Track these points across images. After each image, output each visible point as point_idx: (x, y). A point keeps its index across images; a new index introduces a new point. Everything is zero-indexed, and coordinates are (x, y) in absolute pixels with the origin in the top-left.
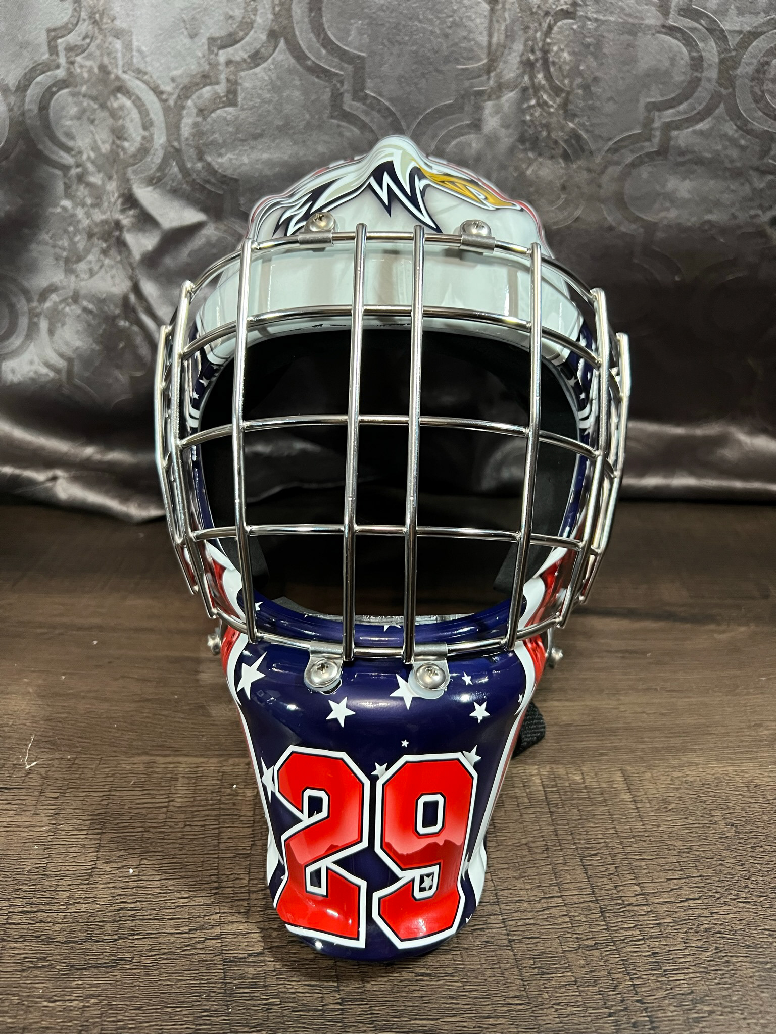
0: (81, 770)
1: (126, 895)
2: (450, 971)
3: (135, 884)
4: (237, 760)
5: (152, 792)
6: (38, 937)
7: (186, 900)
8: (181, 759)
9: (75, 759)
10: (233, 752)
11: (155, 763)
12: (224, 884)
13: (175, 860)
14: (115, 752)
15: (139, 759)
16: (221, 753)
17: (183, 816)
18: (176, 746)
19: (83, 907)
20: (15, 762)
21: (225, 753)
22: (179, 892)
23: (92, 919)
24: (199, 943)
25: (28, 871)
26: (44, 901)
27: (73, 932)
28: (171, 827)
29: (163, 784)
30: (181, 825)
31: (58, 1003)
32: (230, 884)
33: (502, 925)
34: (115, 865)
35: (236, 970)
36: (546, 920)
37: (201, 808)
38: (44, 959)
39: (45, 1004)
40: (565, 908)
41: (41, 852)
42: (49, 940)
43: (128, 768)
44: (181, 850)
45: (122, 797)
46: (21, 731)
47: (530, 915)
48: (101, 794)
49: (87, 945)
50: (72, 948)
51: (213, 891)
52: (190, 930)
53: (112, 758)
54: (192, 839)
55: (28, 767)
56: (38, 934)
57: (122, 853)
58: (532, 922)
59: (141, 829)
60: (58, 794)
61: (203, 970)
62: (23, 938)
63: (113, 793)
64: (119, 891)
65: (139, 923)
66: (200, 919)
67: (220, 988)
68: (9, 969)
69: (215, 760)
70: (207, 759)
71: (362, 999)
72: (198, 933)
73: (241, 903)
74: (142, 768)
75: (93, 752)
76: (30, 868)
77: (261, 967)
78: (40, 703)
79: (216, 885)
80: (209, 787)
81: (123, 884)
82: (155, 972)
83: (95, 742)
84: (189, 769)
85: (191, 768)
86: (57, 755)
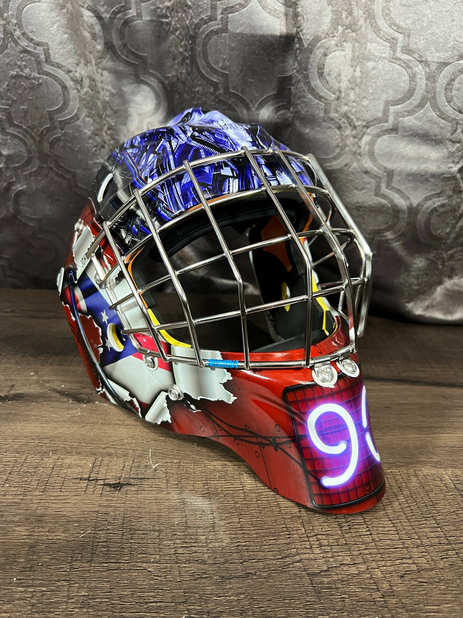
0: (185, 469)
1: (238, 538)
2: (437, 580)
3: (241, 532)
5: (231, 481)
6: (197, 561)
7: (274, 541)
9: (180, 463)
12: (292, 532)
13: (259, 519)
14: (201, 459)
15: (217, 463)
17: (254, 495)
19: (217, 544)
20: (145, 464)
22: (268, 536)
23: (224, 551)
24: (290, 564)
25: (177, 524)
26: (192, 541)
27: (215, 558)
28: (249, 501)
29: (235, 477)
30: (254, 500)
31: (222, 598)
32: (295, 532)
34: (225, 521)
35: (316, 579)
38: (205, 573)
39: (215, 598)
41: (180, 514)
42: (204, 562)
44: (260, 513)
45: (215, 484)
46: (142, 446)
48: (202, 482)
49: (227, 565)
50: (218, 567)
51: (287, 536)
52: (282, 557)
53: (201, 462)
54: (264, 508)
56: (196, 559)
57: (227, 515)
59: (233, 502)
60: (177, 482)
61: (298, 579)
62: (188, 561)
63: (209, 482)
64: (234, 536)
65: (251, 553)
66: (285, 552)
67: (312, 589)
68: (187, 579)
71: (394, 595)
72: (287, 559)
73: (305, 543)
74: (220, 468)
75: (189, 459)
76: (177, 523)
77: (330, 578)
79: (287, 533)
81: (234, 532)
82: (272, 580)
86: (168, 460)
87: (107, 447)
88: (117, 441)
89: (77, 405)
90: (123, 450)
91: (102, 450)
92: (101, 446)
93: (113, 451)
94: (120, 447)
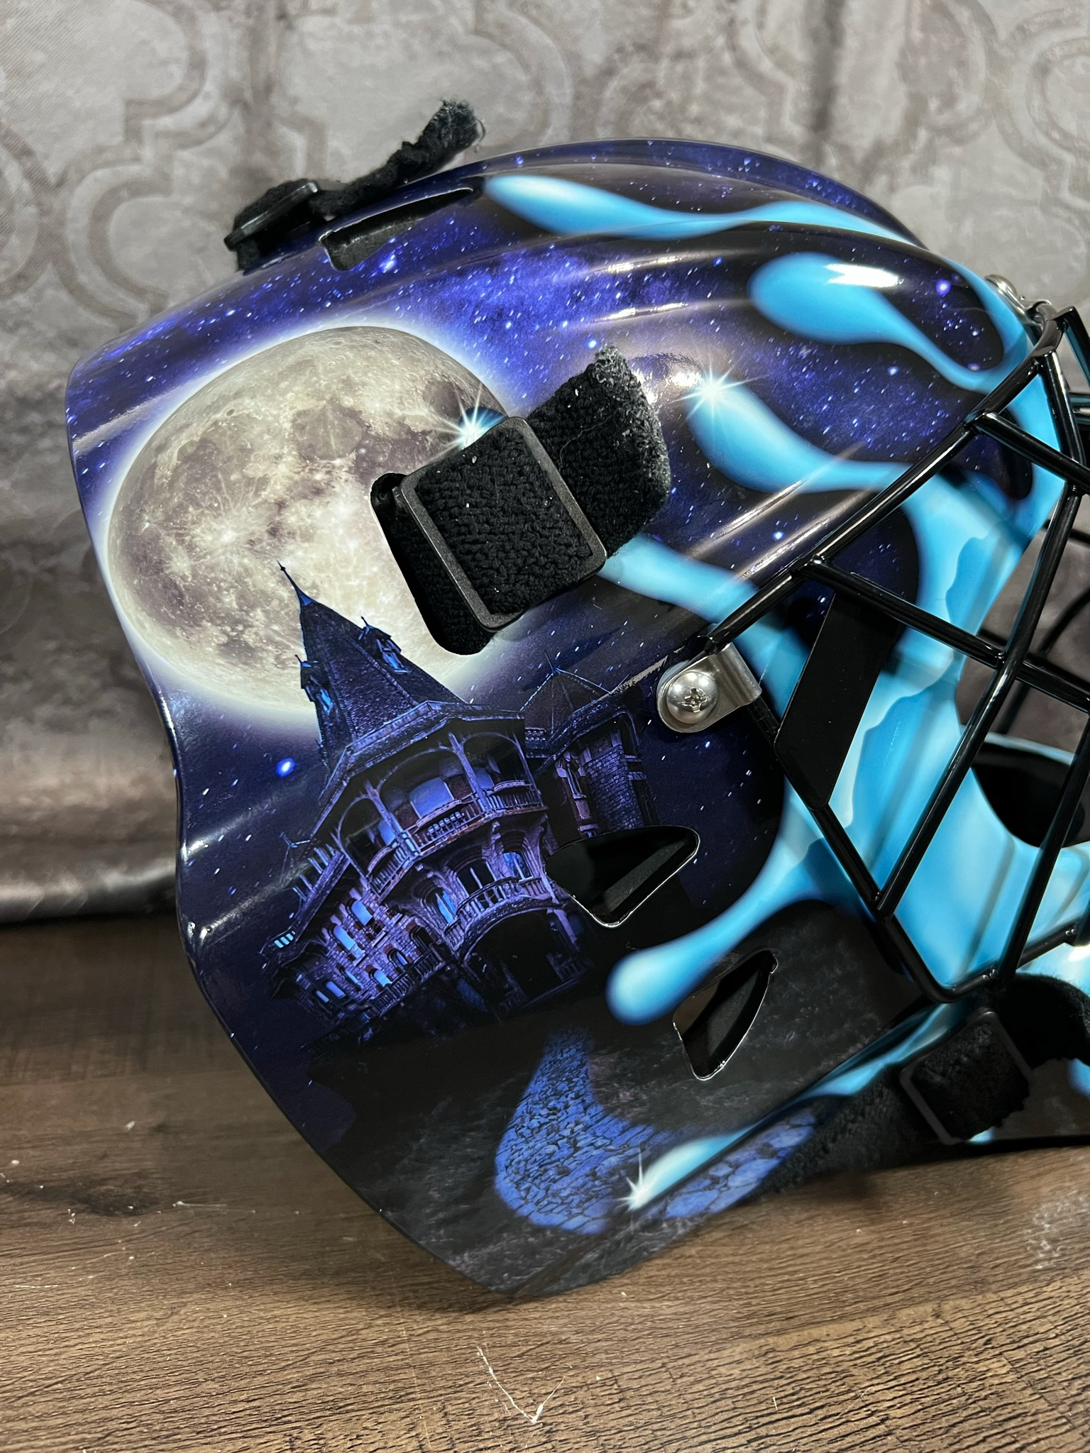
0: (650, 1399)
4: (910, 1311)
5: (831, 1411)
8: (816, 1332)
10: (889, 1300)
11: (773, 1350)
14: (677, 1346)
15: (738, 1349)
16: (870, 1304)
18: (779, 1309)
20: (496, 1416)
21: (877, 1303)
29: (834, 1388)
37: (954, 1419)
43: (736, 1372)
45: (787, 1434)
46: (443, 1345)
53: (687, 1361)
55: (534, 1420)
63: (763, 1431)
69: (872, 1322)
70: (857, 1324)
74: (763, 1367)
75: (636, 1357)
78: (427, 1279)
80: (924, 1375)
83: (621, 1334)
84: (848, 1351)
85: (848, 1345)
87: (313, 1378)
88: (334, 1341)
89: (108, 1227)
90: (381, 1377)
91: (297, 1396)
92: (281, 1377)
93: (338, 1388)
94: (362, 1365)
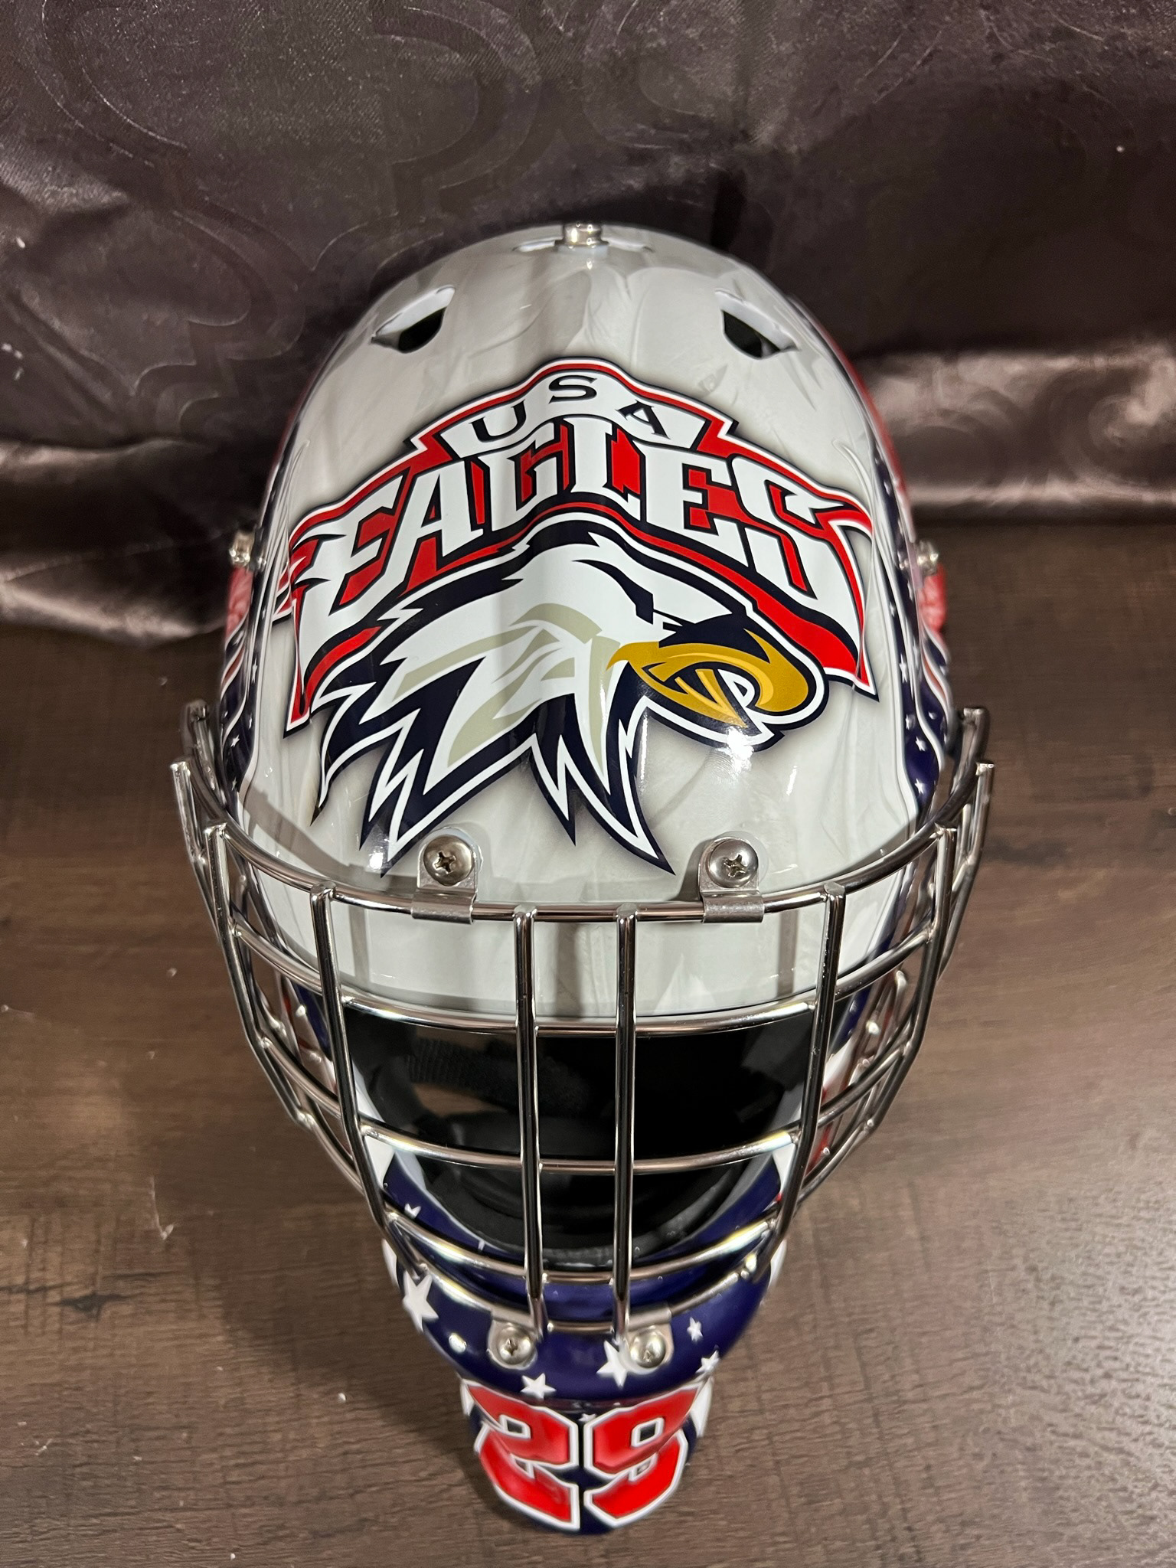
9: (220, 1216)
19: (304, 1453)
23: (318, 1469)
33: (767, 1442)
36: (814, 1431)
40: (835, 1413)
47: (796, 1426)
52: (430, 1475)
57: (323, 1370)
58: (799, 1434)
64: (337, 1428)
76: (222, 1402)
86: (194, 1211)
